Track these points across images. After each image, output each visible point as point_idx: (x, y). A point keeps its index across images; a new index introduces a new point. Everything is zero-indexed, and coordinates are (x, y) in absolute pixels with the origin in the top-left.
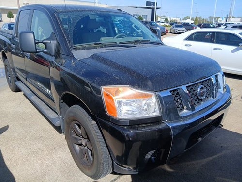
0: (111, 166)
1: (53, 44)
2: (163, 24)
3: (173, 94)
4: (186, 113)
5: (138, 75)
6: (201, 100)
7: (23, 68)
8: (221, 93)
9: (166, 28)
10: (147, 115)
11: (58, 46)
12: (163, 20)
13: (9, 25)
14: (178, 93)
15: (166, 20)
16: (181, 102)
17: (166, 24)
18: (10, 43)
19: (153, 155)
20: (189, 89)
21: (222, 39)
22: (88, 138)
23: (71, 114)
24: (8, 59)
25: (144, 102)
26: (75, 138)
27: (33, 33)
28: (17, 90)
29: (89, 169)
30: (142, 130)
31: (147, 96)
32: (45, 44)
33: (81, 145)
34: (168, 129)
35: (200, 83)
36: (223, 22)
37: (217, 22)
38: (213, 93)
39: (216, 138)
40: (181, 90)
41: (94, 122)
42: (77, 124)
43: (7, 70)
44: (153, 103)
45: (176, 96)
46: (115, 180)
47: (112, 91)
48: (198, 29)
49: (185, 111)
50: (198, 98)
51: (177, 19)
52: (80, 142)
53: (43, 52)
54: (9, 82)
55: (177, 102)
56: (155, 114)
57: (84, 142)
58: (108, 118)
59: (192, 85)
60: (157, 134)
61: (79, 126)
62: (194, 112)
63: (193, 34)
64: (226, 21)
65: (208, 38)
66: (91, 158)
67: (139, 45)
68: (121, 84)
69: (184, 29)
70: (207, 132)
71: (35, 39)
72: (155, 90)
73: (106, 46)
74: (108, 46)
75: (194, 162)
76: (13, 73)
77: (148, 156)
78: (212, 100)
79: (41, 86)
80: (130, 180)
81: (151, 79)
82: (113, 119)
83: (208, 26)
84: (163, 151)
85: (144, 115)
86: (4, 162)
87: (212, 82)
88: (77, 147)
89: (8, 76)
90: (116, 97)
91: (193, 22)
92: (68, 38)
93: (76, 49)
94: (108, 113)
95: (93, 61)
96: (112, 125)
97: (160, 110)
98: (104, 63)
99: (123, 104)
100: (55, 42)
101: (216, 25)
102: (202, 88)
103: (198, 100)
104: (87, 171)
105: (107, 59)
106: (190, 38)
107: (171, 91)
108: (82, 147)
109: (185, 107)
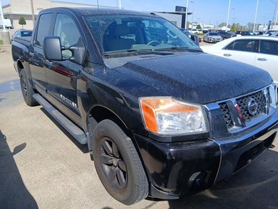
0: (147, 190)
1: (81, 51)
2: (195, 32)
3: (221, 108)
4: (236, 129)
5: (181, 85)
6: (252, 116)
7: (44, 79)
8: (274, 108)
9: (199, 36)
10: (191, 131)
11: (87, 54)
12: (195, 28)
13: (22, 33)
14: (227, 107)
15: (199, 27)
16: (230, 117)
17: (198, 32)
18: (27, 50)
19: (198, 177)
20: (239, 102)
21: (267, 48)
22: (121, 157)
23: (102, 130)
24: (25, 69)
25: (189, 116)
26: (105, 157)
27: (59, 38)
28: (34, 104)
29: (120, 193)
30: (186, 148)
31: (192, 109)
32: (72, 50)
33: (112, 165)
34: (216, 148)
35: (250, 95)
36: (265, 29)
37: (258, 29)
38: (265, 108)
39: (265, 161)
40: (230, 103)
41: (129, 139)
42: (108, 141)
43: (22, 82)
44: (199, 117)
45: (224, 110)
46: (150, 206)
47: (152, 102)
48: (239, 37)
49: (234, 127)
50: (248, 113)
51: (211, 26)
52: (110, 162)
53: (69, 60)
54: (25, 95)
55: (226, 117)
56: (201, 130)
57: (115, 161)
58: (147, 134)
59: (242, 98)
60: (203, 153)
61: (110, 144)
62: (244, 128)
63: (233, 43)
64: (269, 28)
65: (251, 46)
66: (124, 181)
67: (177, 53)
68: (162, 95)
69: (219, 37)
70: (258, 153)
71: (61, 46)
72: (201, 102)
73: (140, 53)
74: (143, 54)
75: (240, 188)
76: (30, 85)
77: (192, 179)
78: (263, 116)
79: (64, 98)
80: (168, 206)
81: (197, 89)
82: (153, 135)
83: (248, 34)
84: (209, 172)
85: (189, 131)
86: (23, 184)
87: (264, 96)
88: (107, 168)
89: (23, 88)
90: (156, 110)
91: (229, 29)
92: (98, 44)
93: (107, 56)
94: (147, 128)
95: (127, 70)
96: (151, 142)
97: (207, 126)
98: (141, 72)
99: (164, 118)
100: (84, 48)
101: (256, 33)
102: (253, 102)
103: (248, 115)
104: (119, 195)
105: (143, 68)
106: (229, 47)
107: (219, 104)
108: (113, 168)
109: (234, 123)
